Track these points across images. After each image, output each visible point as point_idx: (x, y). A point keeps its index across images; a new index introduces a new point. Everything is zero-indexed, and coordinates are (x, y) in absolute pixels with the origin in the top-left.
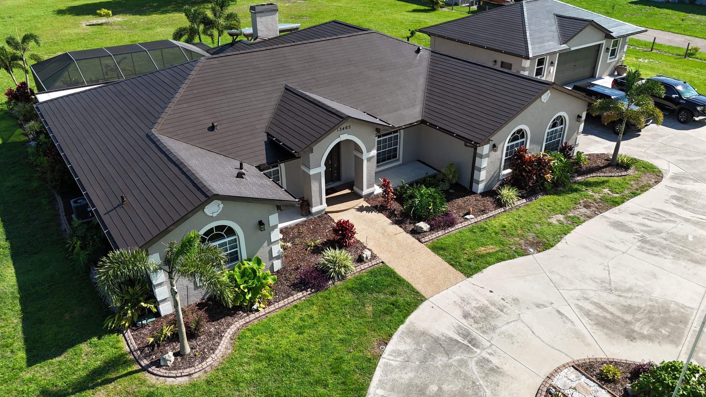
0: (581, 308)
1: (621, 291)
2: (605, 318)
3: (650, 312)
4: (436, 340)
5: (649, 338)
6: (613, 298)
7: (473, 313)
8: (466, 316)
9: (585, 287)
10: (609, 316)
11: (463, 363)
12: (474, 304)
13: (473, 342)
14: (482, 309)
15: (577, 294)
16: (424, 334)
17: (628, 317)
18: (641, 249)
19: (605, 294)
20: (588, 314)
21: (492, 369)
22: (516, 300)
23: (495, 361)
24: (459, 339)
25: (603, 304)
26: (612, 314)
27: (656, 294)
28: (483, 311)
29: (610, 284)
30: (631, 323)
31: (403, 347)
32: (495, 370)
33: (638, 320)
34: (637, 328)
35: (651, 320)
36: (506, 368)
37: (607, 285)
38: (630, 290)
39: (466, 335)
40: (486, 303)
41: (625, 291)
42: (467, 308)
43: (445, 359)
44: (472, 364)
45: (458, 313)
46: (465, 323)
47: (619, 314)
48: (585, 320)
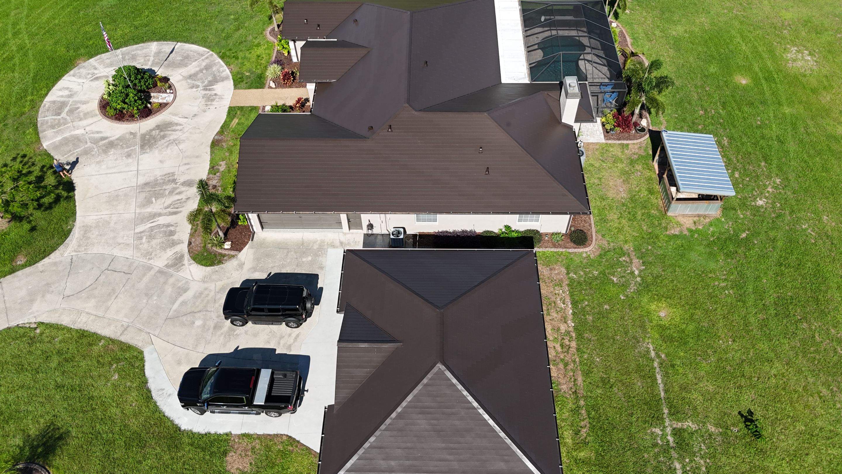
0: (180, 125)
1: (170, 143)
2: (170, 127)
3: (156, 141)
4: (217, 82)
5: (151, 130)
6: (172, 138)
7: (214, 97)
8: (216, 94)
9: (184, 135)
10: (169, 129)
11: (203, 82)
12: (217, 100)
13: (206, 90)
14: (213, 100)
15: (185, 131)
16: (223, 81)
17: (162, 133)
18: (173, 174)
19: (175, 137)
20: (177, 124)
21: (193, 87)
22: (205, 111)
23: (194, 90)
24: (210, 87)
25: (174, 132)
26: (169, 131)
27: (156, 152)
28: (212, 100)
29: (176, 144)
30: (160, 132)
31: (224, 73)
32: (192, 87)
33: (159, 134)
34: (157, 131)
35: (154, 138)
36: (190, 90)
37: (177, 142)
38: (167, 147)
39: (210, 90)
40: (213, 103)
41: (169, 144)
42: (217, 97)
43: (209, 80)
44: (200, 84)
45: (218, 93)
46: (214, 92)
47: (166, 132)
48: (176, 122)
